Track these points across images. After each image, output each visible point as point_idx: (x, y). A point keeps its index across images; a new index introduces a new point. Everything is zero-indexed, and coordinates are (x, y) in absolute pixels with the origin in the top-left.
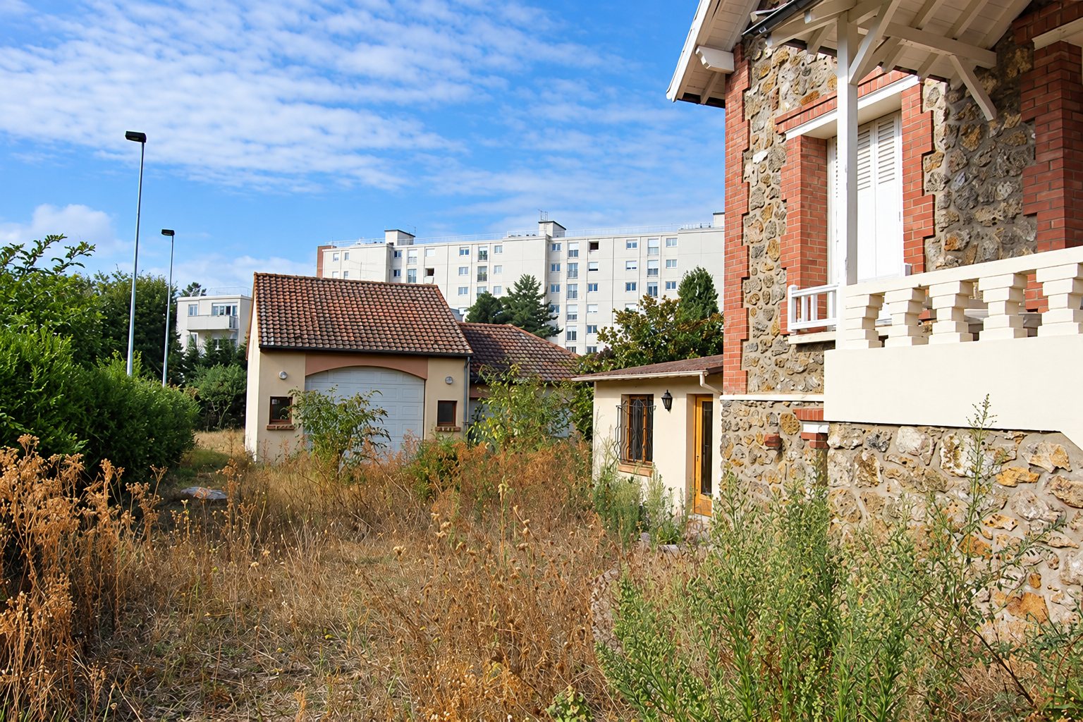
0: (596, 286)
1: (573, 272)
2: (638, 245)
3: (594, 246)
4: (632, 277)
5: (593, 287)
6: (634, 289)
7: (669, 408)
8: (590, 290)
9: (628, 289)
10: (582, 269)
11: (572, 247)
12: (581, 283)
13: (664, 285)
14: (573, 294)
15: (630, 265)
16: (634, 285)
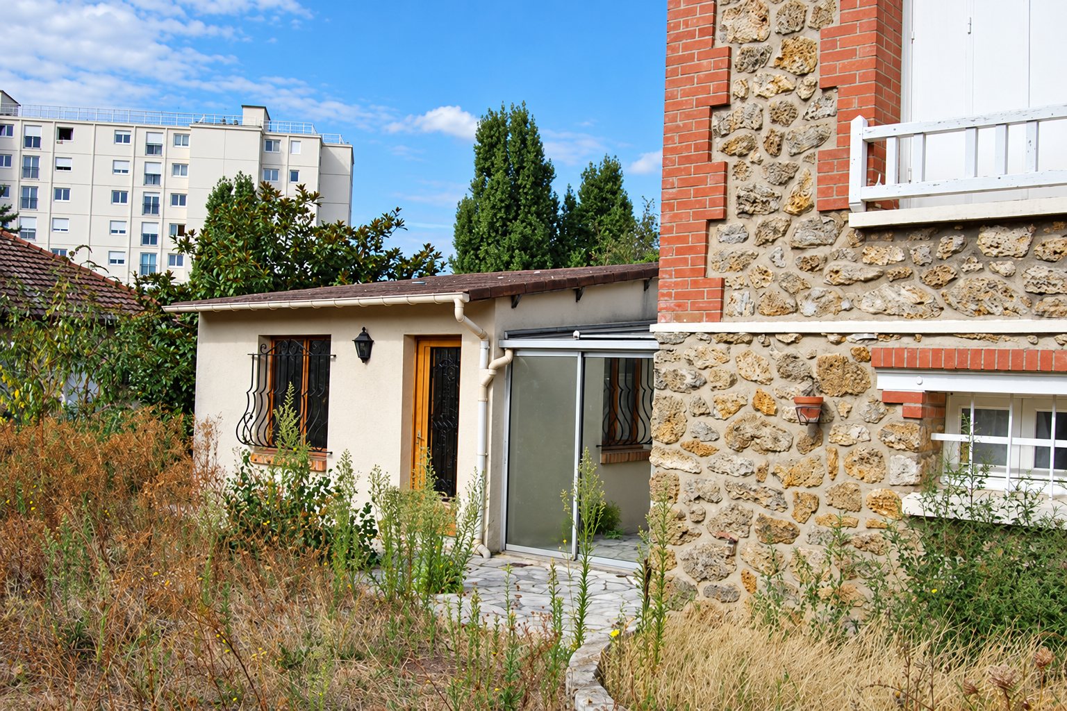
0: (67, 192)
1: (31, 169)
2: (132, 139)
3: (65, 134)
4: (123, 183)
5: (62, 194)
6: (124, 200)
7: (365, 356)
8: (58, 197)
9: (115, 199)
10: (45, 166)
11: (31, 132)
12: (44, 186)
13: (169, 198)
14: (29, 200)
15: (119, 166)
16: (125, 195)
